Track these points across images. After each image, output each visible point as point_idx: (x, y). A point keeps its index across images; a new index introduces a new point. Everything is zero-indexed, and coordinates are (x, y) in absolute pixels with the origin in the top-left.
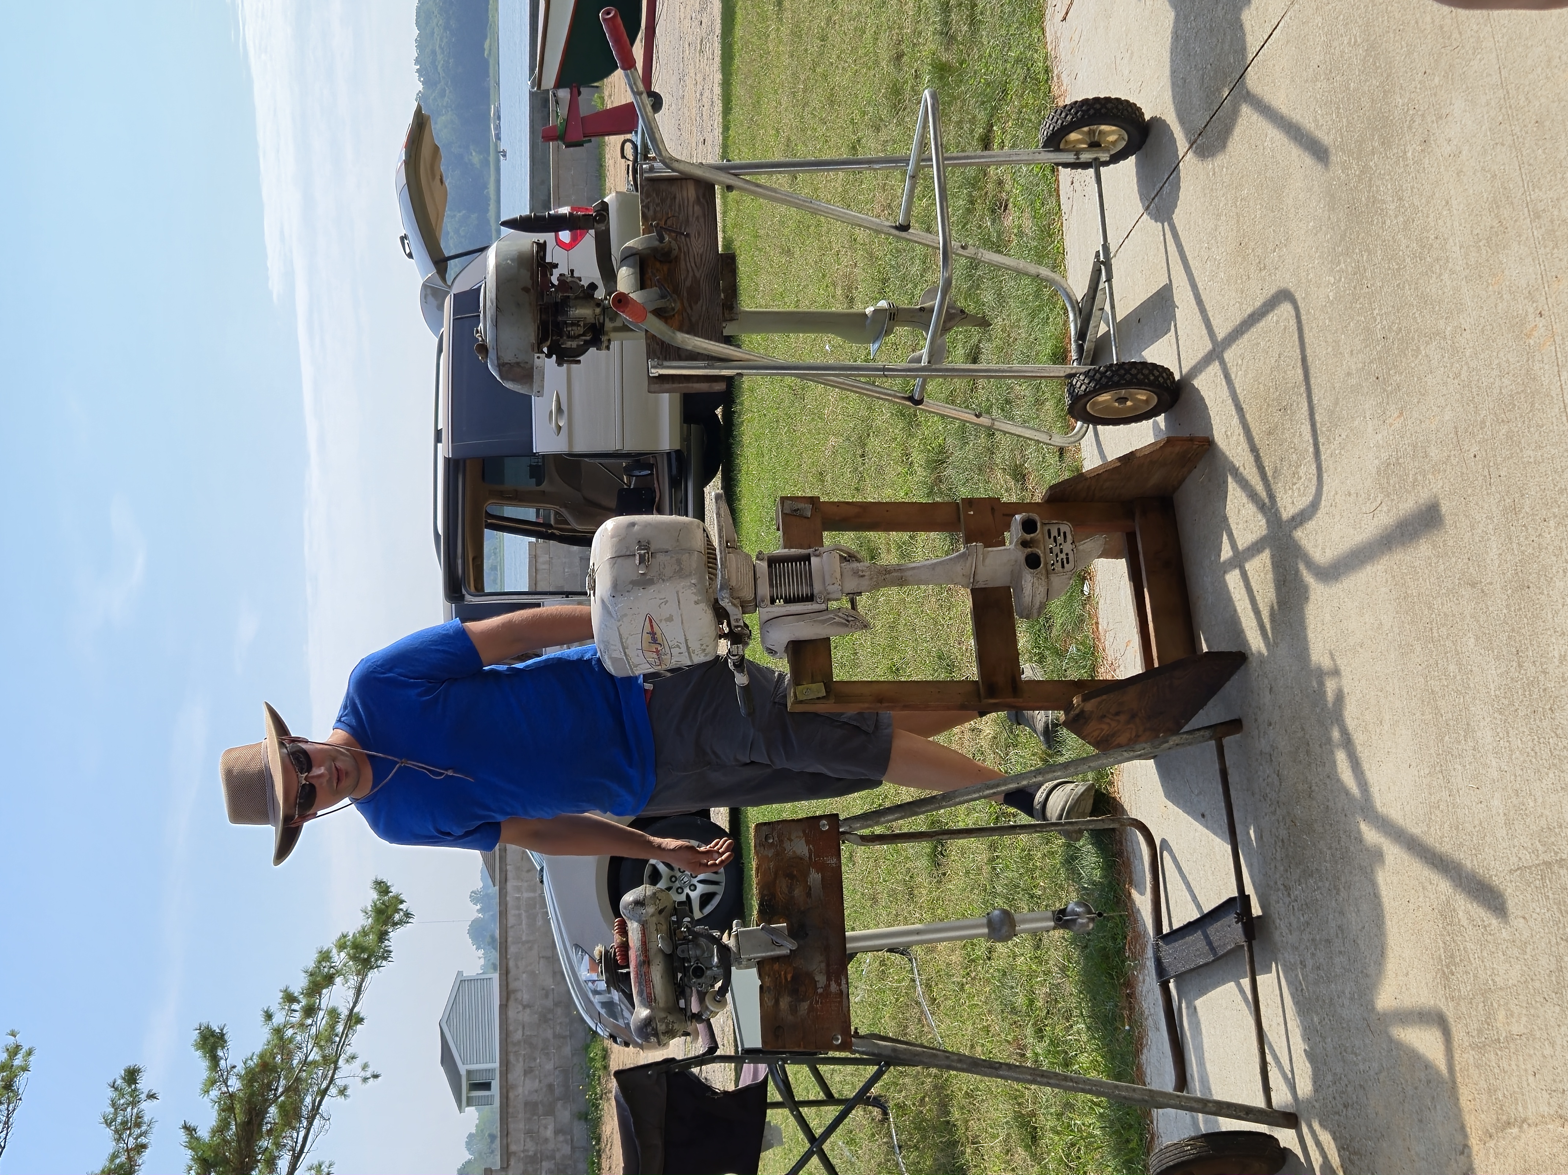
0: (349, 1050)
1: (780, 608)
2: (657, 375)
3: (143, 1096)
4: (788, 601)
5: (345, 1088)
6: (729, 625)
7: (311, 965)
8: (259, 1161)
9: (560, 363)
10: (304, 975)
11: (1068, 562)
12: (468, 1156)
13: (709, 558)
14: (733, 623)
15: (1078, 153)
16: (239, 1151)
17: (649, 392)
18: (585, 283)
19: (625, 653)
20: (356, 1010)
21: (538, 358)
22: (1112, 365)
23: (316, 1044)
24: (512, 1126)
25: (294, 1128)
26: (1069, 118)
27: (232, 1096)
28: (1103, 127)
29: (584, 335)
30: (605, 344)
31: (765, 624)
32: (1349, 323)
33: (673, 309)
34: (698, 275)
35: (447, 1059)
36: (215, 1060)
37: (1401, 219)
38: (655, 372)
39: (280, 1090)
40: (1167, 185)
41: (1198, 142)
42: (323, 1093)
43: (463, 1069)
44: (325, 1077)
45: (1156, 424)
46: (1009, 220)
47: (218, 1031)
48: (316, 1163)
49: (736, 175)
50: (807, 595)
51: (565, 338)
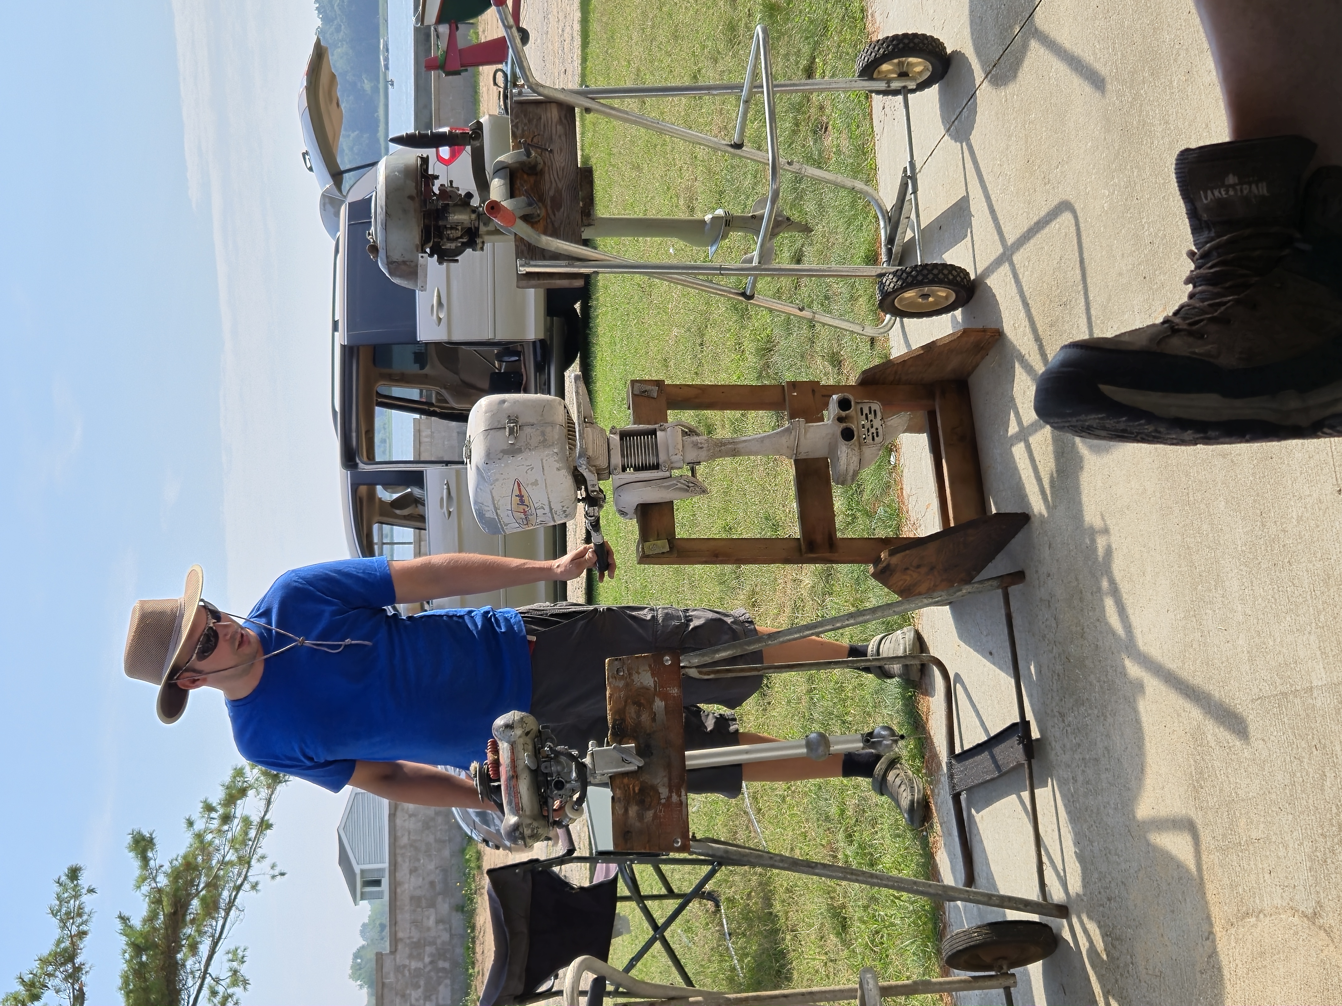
0: (260, 852)
1: (631, 475)
2: (524, 272)
3: (84, 891)
4: (637, 469)
5: (257, 884)
6: (586, 490)
7: (227, 780)
8: (183, 946)
9: (440, 261)
10: (221, 788)
11: (877, 436)
12: (362, 942)
13: (569, 431)
14: (590, 488)
15: (889, 81)
16: (166, 937)
17: (518, 287)
18: (462, 192)
19: (497, 513)
20: (266, 818)
21: (422, 257)
22: (916, 266)
23: (232, 847)
24: (399, 917)
25: (213, 918)
26: (881, 51)
27: (160, 891)
28: (912, 60)
29: (461, 237)
30: (479, 246)
31: (618, 489)
32: (1121, 230)
33: (539, 215)
34: (560, 186)
35: (344, 860)
36: (145, 861)
37: (1167, 140)
38: (523, 270)
39: (202, 886)
40: (965, 110)
41: (993, 72)
42: (238, 888)
43: (357, 869)
44: (239, 875)
45: (954, 317)
46: (829, 141)
47: (148, 835)
48: (232, 948)
49: (593, 99)
50: (653, 464)
51: (445, 240)
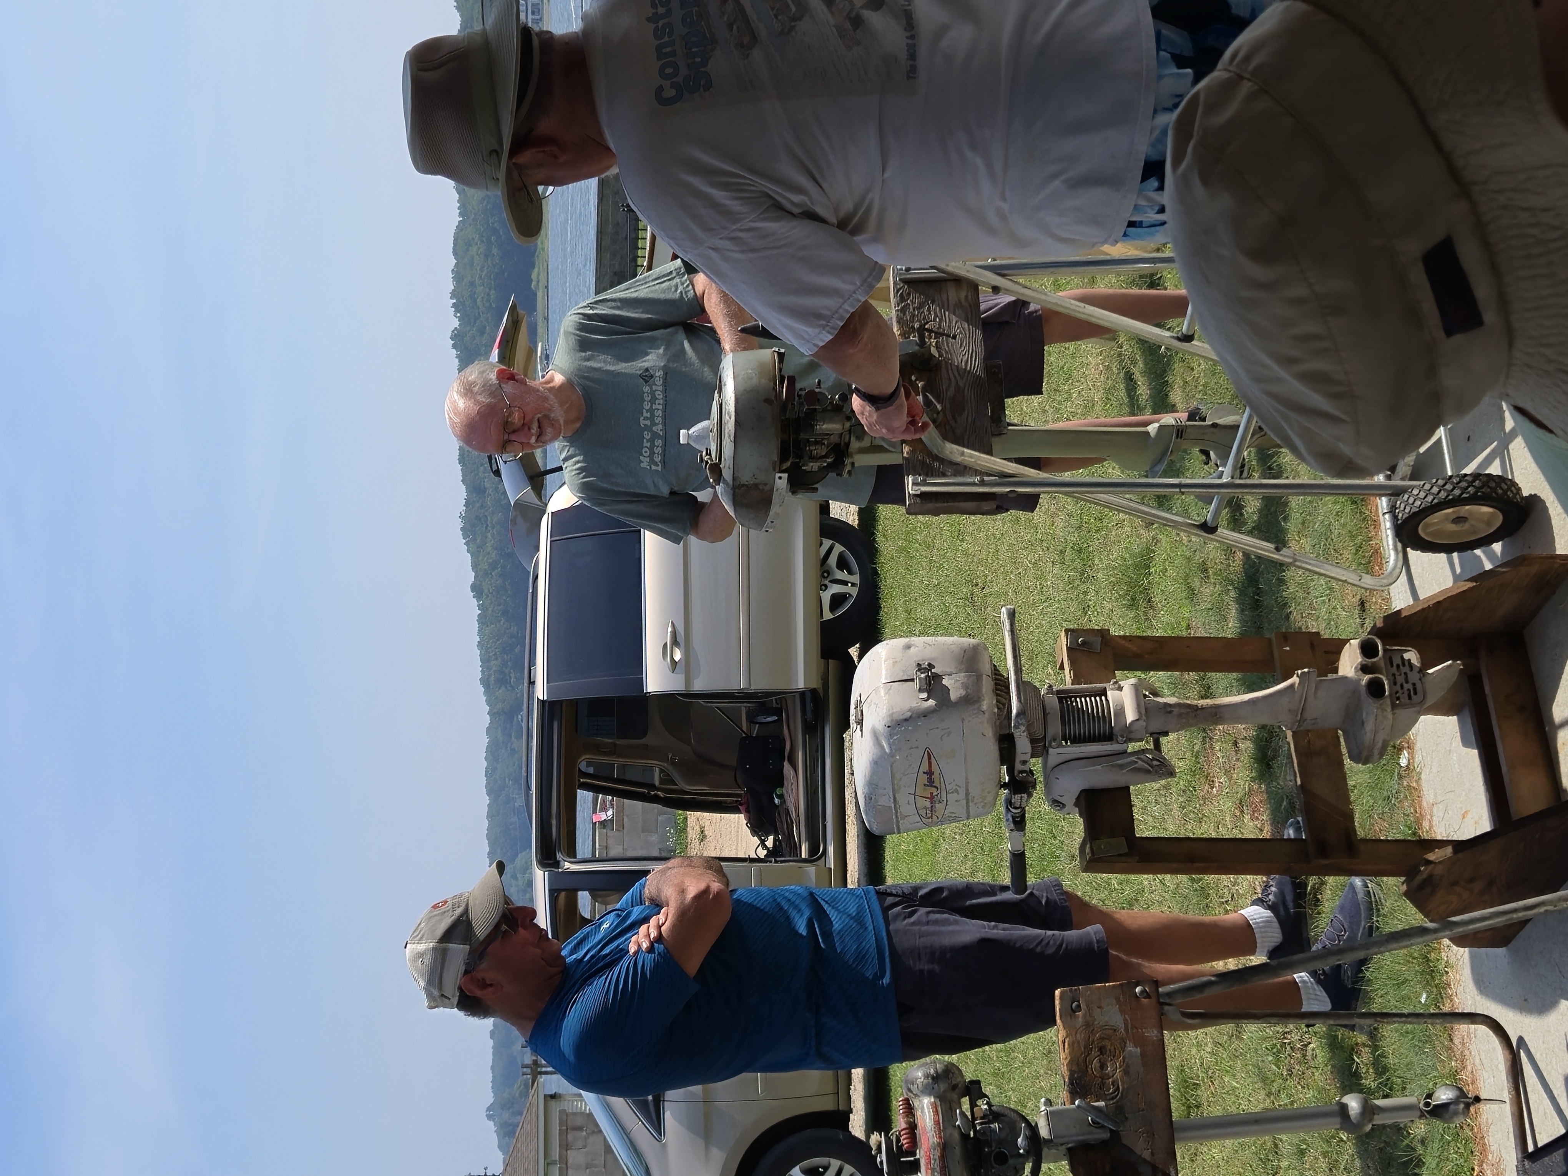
1: (1072, 749)
2: (919, 493)
4: (1083, 740)
6: (1010, 772)
11: (1415, 693)
13: (996, 684)
14: (1018, 766)
19: (895, 799)
21: (777, 478)
29: (826, 456)
31: (1052, 770)
34: (961, 384)
38: (917, 490)
49: (1003, 275)
50: (1105, 733)
51: (806, 458)
